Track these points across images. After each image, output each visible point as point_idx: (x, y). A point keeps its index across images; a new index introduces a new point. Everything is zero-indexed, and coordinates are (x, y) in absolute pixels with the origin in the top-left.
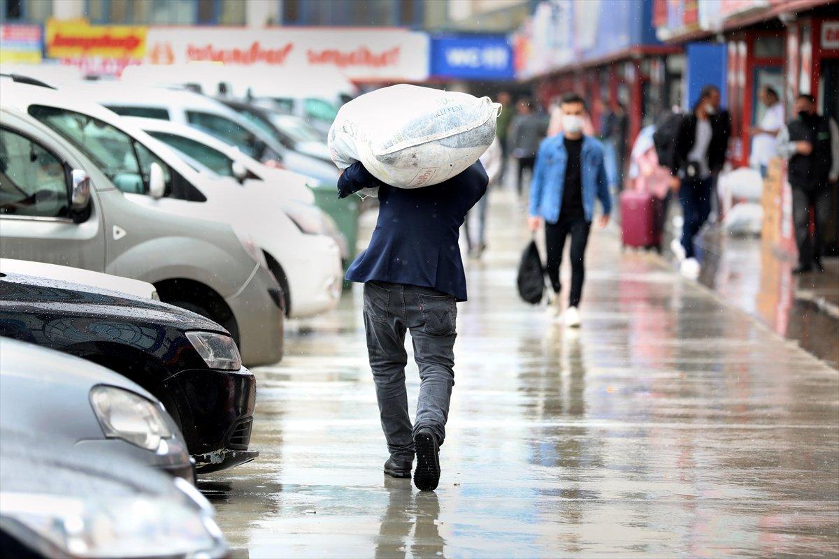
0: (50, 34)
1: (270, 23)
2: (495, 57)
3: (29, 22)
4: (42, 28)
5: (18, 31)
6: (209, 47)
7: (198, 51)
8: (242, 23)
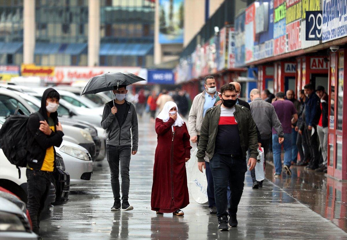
0: (22, 68)
1: (95, 65)
2: (168, 77)
3: (15, 65)
4: (19, 66)
5: (12, 68)
6: (76, 73)
7: (72, 74)
8: (86, 65)
